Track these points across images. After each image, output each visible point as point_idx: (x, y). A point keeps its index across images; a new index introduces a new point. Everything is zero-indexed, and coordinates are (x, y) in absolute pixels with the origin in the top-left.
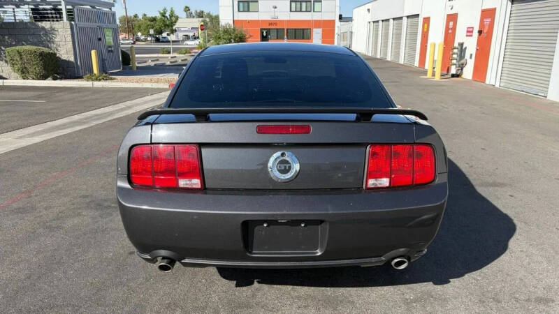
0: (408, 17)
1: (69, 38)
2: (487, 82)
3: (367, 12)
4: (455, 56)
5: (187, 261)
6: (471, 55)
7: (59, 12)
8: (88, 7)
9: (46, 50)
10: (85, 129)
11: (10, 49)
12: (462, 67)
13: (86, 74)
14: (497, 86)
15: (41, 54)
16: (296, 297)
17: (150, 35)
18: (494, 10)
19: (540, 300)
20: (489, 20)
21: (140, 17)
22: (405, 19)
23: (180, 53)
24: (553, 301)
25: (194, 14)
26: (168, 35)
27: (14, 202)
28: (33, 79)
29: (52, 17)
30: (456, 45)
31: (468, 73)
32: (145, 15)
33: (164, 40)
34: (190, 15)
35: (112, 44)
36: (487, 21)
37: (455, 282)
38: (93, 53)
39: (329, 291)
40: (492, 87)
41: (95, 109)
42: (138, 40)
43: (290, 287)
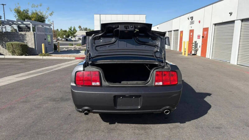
0: (174, 31)
1: (33, 39)
2: (207, 57)
3: (157, 29)
4: (193, 47)
5: (94, 111)
6: (200, 46)
7: (29, 28)
8: (41, 26)
9: (23, 43)
10: (43, 74)
11: (8, 43)
12: (196, 51)
13: (39, 53)
14: (211, 58)
15: (21, 45)
16: (131, 127)
17: (64, 38)
18: (208, 28)
19: (217, 128)
20: (206, 32)
21: (59, 30)
22: (173, 32)
23: (77, 46)
24: (222, 128)
25: (83, 29)
26: (72, 38)
27: (21, 99)
28: (17, 55)
29: (26, 30)
30: (194, 42)
31: (199, 53)
32: (61, 29)
33: (69, 40)
34: (81, 30)
35: (50, 41)
36: (205, 33)
37: (187, 123)
38: (43, 45)
39: (143, 125)
40: (208, 59)
41: (46, 67)
42: (58, 40)
43: (129, 124)
